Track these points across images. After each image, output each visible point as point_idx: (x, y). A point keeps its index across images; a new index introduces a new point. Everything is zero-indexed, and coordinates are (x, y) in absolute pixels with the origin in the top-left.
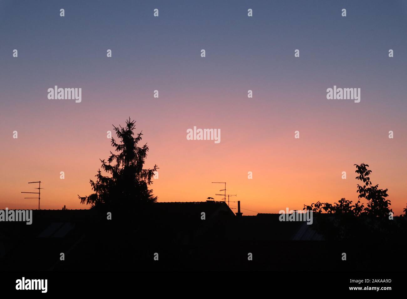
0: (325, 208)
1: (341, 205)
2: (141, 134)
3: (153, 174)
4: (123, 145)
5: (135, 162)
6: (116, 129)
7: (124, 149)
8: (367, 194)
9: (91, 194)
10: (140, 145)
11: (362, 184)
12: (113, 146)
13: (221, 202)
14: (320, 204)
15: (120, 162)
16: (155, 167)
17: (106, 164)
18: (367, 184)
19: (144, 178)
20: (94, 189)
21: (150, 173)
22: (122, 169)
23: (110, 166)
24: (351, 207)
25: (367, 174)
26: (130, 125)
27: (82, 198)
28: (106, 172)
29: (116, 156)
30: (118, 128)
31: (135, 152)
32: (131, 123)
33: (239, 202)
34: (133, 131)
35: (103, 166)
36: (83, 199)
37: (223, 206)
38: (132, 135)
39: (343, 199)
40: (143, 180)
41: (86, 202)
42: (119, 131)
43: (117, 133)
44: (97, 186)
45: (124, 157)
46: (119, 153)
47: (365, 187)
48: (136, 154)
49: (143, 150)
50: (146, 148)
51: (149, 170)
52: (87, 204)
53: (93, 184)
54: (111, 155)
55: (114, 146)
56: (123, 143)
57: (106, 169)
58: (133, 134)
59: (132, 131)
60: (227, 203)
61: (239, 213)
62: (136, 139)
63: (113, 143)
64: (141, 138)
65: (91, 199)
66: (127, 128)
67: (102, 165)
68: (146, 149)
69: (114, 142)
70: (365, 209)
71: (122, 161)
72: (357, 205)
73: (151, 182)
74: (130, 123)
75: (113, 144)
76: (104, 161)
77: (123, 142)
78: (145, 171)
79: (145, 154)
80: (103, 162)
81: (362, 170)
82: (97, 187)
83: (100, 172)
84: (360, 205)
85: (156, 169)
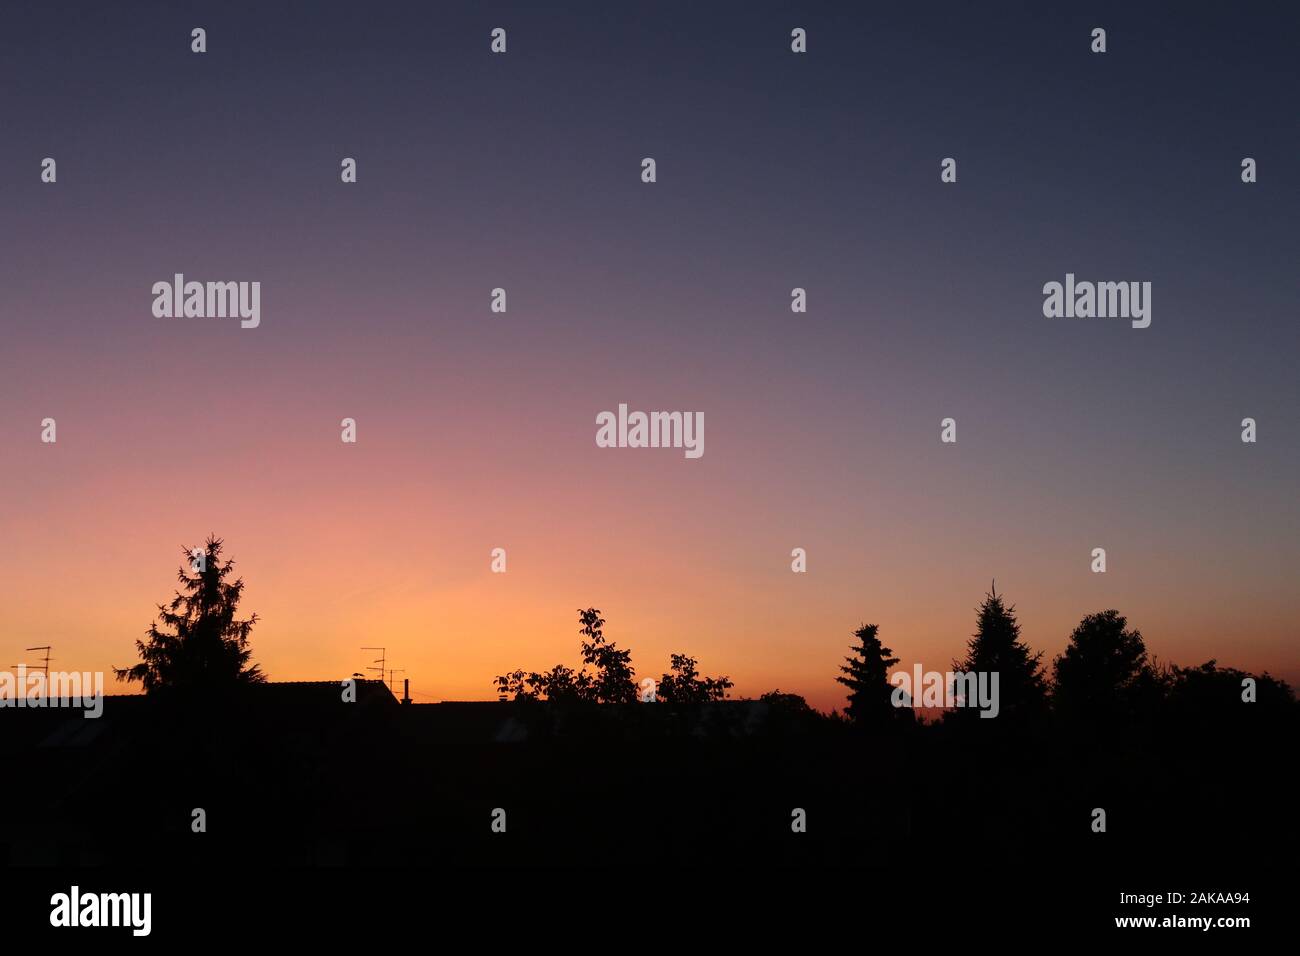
0: (531, 682)
1: (555, 675)
2: (231, 561)
3: (250, 628)
4: (200, 580)
5: (220, 608)
6: (188, 553)
7: (200, 587)
8: (597, 658)
9: (136, 664)
10: (228, 580)
12: (182, 581)
13: (375, 681)
14: (522, 674)
16: (253, 617)
17: (167, 612)
18: (598, 641)
19: (233, 636)
20: (142, 655)
21: (245, 628)
22: (196, 620)
23: (173, 615)
24: (571, 680)
25: (598, 625)
26: (213, 546)
27: (120, 672)
28: (168, 625)
29: (186, 599)
30: (191, 552)
31: (219, 591)
32: (214, 542)
33: (407, 681)
34: (219, 556)
36: (122, 673)
37: (378, 686)
38: (216, 563)
39: (559, 667)
40: (232, 639)
43: (188, 559)
44: (149, 650)
45: (200, 601)
46: (191, 593)
47: (594, 645)
48: (221, 595)
49: (234, 588)
50: (240, 585)
51: (242, 622)
52: (129, 681)
53: (142, 647)
54: (177, 597)
55: (184, 582)
56: (199, 577)
57: (168, 621)
58: (219, 562)
59: (217, 556)
60: (387, 683)
61: (407, 700)
62: (224, 569)
63: (182, 575)
64: (231, 568)
65: (136, 673)
66: (208, 551)
67: (161, 615)
68: (240, 587)
69: (184, 574)
70: (594, 683)
71: (195, 607)
72: (580, 675)
73: (246, 642)
74: (212, 543)
75: (181, 578)
76: (165, 607)
77: (199, 575)
78: (236, 623)
79: (238, 595)
80: (162, 608)
81: (590, 618)
82: (149, 653)
83: (154, 625)
84: (586, 675)
85: (256, 621)
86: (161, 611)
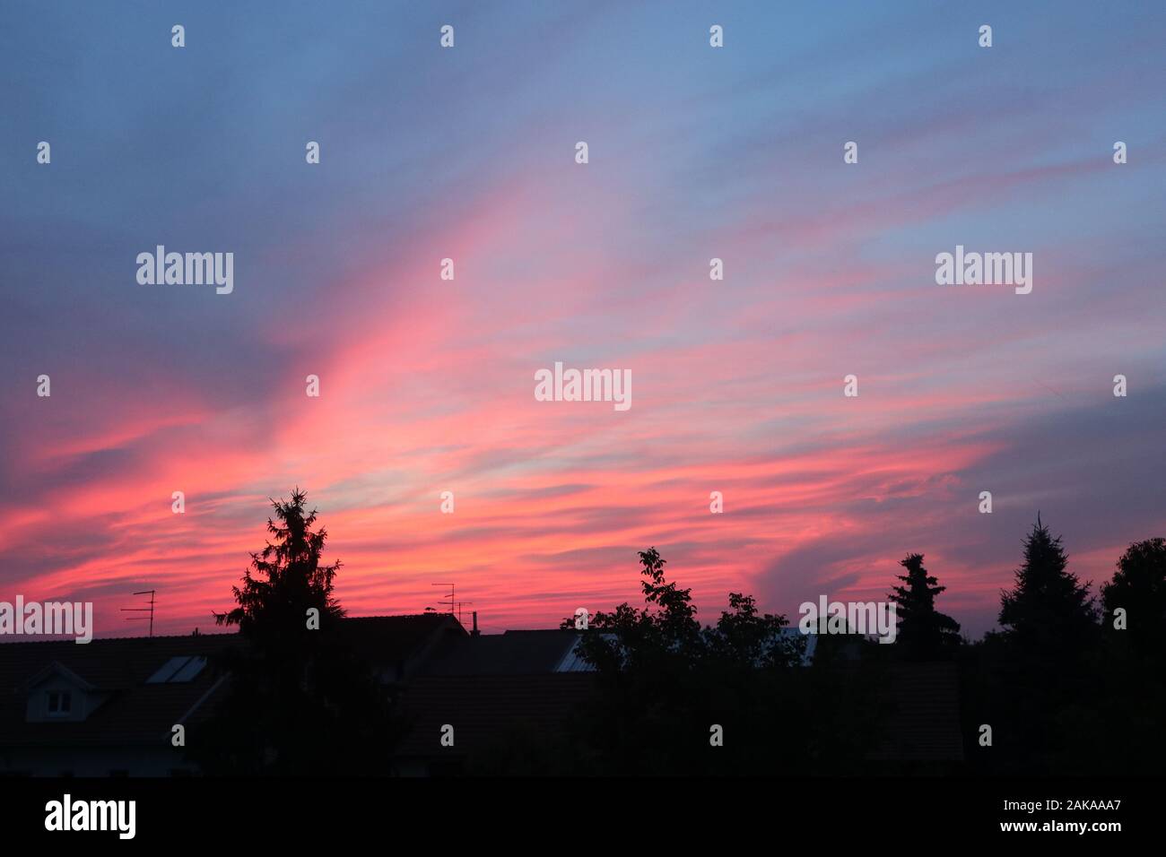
1: (619, 614)
2: (315, 511)
3: (334, 573)
4: (287, 529)
5: (306, 556)
6: (276, 505)
7: (288, 536)
8: (658, 597)
9: (233, 609)
10: (313, 529)
11: (650, 580)
12: (271, 531)
13: (446, 614)
15: (282, 556)
16: (337, 563)
17: (258, 560)
18: (658, 581)
19: (319, 581)
20: (238, 600)
21: (330, 573)
22: (285, 567)
23: (265, 563)
24: (635, 618)
25: (658, 566)
26: (298, 498)
27: (218, 616)
28: (259, 572)
29: (275, 548)
30: (278, 504)
31: (305, 540)
32: (299, 495)
33: (475, 614)
34: (303, 507)
35: (255, 563)
36: (220, 618)
37: (449, 619)
38: (301, 514)
39: (623, 607)
40: (319, 584)
42: (280, 507)
43: (276, 511)
44: (244, 595)
45: (288, 549)
46: (280, 542)
47: (655, 585)
48: (307, 543)
49: (318, 537)
50: (323, 533)
51: (327, 568)
52: (228, 625)
53: (238, 593)
54: (267, 546)
55: (273, 532)
56: (286, 527)
57: (260, 569)
58: (303, 512)
59: (301, 507)
60: (457, 616)
61: (475, 632)
62: (308, 520)
63: (271, 526)
64: (315, 518)
65: (233, 617)
66: (293, 503)
67: (253, 562)
68: (323, 535)
69: (273, 525)
70: (657, 621)
71: (284, 555)
72: (643, 614)
73: (331, 586)
74: (297, 495)
75: (271, 529)
77: (286, 525)
78: (321, 569)
79: (322, 543)
80: (255, 556)
81: (650, 560)
82: (243, 598)
83: (248, 573)
84: (649, 614)
85: (339, 567)
86: (254, 559)
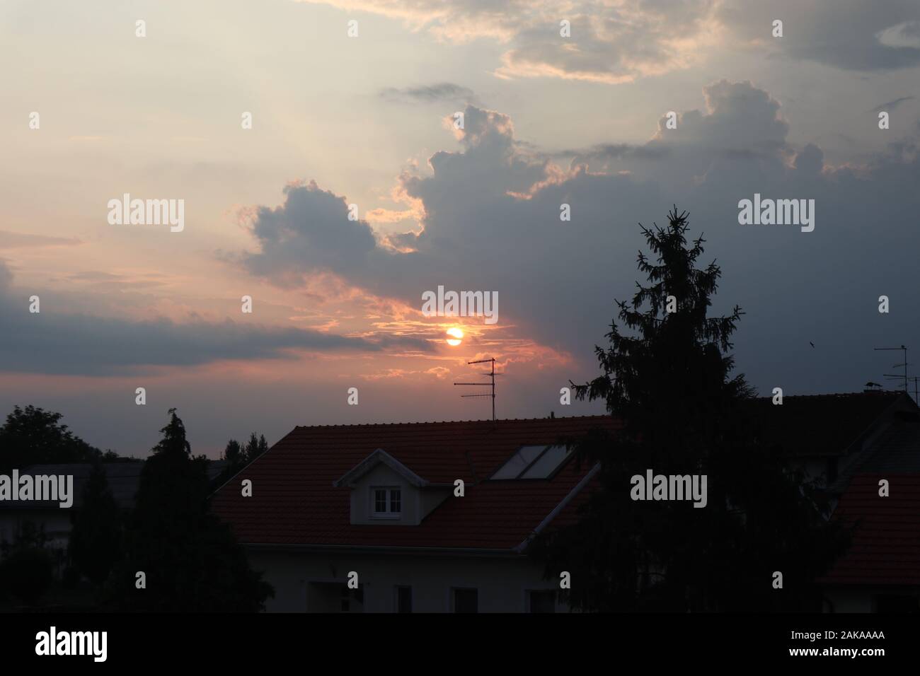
2: (701, 240)
3: (733, 326)
4: (664, 267)
5: (692, 302)
6: (648, 233)
7: (666, 276)
9: (595, 378)
10: (700, 264)
12: (642, 269)
13: (896, 392)
15: (659, 303)
16: (736, 311)
17: (628, 310)
19: (712, 336)
20: (603, 365)
21: (725, 326)
22: (665, 319)
23: (636, 313)
26: (677, 222)
27: (578, 388)
28: (630, 327)
29: (647, 290)
30: (651, 231)
31: (690, 280)
32: (678, 217)
34: (686, 235)
35: (624, 314)
36: (581, 390)
37: (901, 400)
38: (683, 245)
40: (711, 341)
41: (586, 397)
42: (653, 236)
43: (648, 241)
44: (611, 358)
46: (655, 283)
48: (692, 284)
49: (708, 276)
50: (715, 270)
51: (722, 319)
52: (590, 399)
53: (602, 355)
54: (639, 290)
55: (645, 270)
56: (663, 264)
57: (630, 322)
58: (685, 242)
59: (682, 234)
60: (911, 394)
62: (692, 252)
63: (642, 262)
64: (702, 249)
65: (597, 389)
66: (671, 229)
67: (621, 313)
68: (715, 273)
69: (645, 261)
71: (662, 303)
73: (729, 344)
74: (676, 216)
75: (642, 266)
76: (626, 304)
77: (663, 261)
78: (713, 320)
79: (713, 284)
80: (622, 305)
82: (610, 362)
83: (614, 326)
85: (740, 316)
86: (621, 309)
